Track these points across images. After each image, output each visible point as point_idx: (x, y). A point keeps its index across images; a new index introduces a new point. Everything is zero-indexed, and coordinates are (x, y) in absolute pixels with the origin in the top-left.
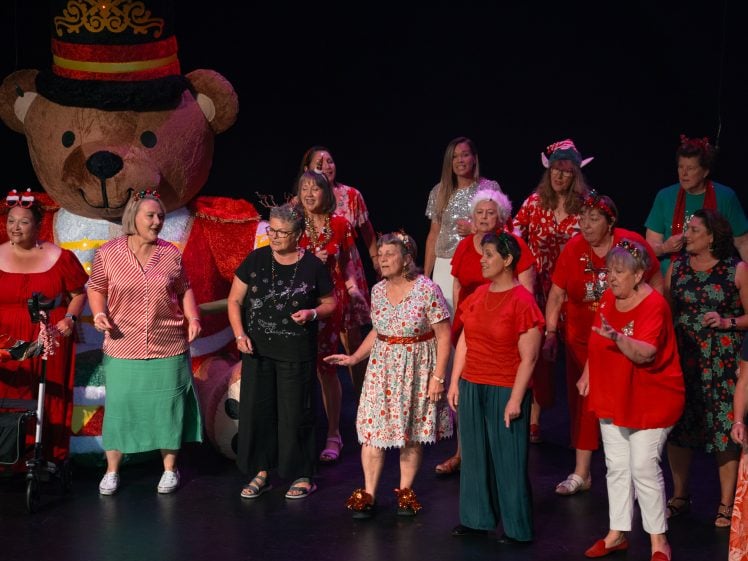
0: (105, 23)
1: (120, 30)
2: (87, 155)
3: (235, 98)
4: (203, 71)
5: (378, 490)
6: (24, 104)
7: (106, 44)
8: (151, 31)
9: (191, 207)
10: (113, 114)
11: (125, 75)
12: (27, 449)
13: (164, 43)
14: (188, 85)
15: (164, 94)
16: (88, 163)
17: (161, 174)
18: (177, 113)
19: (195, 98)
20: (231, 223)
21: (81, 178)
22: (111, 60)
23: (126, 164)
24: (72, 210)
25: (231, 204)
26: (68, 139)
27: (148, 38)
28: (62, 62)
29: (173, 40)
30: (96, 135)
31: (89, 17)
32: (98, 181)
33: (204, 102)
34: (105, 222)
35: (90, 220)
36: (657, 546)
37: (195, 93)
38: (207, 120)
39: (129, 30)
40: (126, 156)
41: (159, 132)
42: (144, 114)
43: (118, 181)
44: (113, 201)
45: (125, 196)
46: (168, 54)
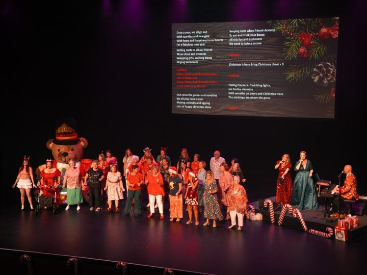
0: (65, 131)
1: (67, 132)
3: (87, 142)
4: (81, 138)
5: (112, 207)
6: (51, 145)
7: (65, 134)
9: (80, 161)
10: (66, 146)
11: (68, 139)
12: (53, 203)
14: (79, 140)
15: (76, 142)
16: (62, 154)
17: (75, 155)
18: (77, 145)
20: (87, 163)
21: (61, 157)
22: (66, 137)
24: (60, 162)
25: (87, 160)
26: (59, 150)
27: (72, 133)
28: (57, 137)
29: (76, 133)
30: (63, 150)
31: (62, 130)
32: (64, 157)
33: (82, 143)
35: (63, 164)
37: (80, 142)
38: (82, 146)
39: (69, 132)
40: (69, 153)
41: (74, 149)
42: (72, 146)
43: (68, 157)
44: (67, 160)
45: (69, 159)
46: (75, 135)
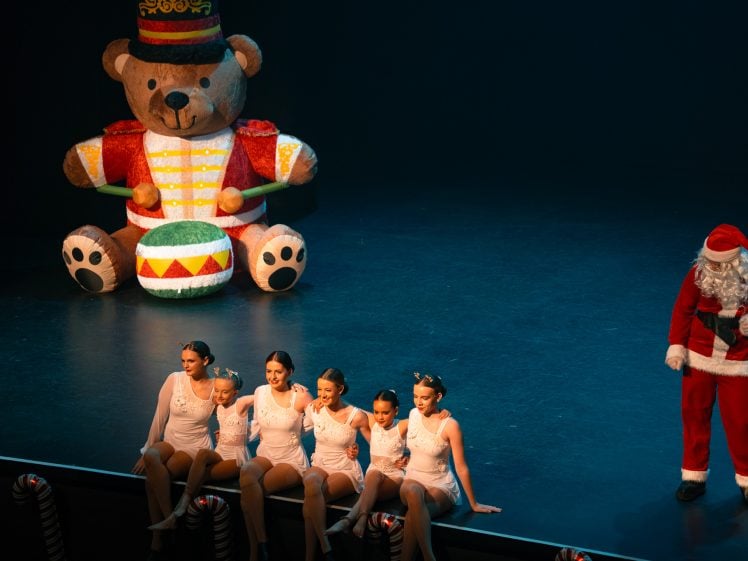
42: (201, 66)
43: (186, 111)
44: (184, 124)
45: (191, 121)
46: (215, 25)
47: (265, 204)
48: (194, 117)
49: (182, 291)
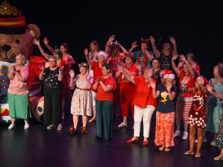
0: (6, 12)
1: (10, 14)
2: (2, 46)
3: (40, 31)
4: (31, 24)
7: (6, 18)
8: (18, 14)
9: (29, 58)
10: (8, 35)
11: (11, 25)
13: (21, 17)
14: (27, 28)
15: (22, 30)
16: (2, 47)
17: (21, 50)
18: (24, 35)
19: (29, 31)
20: (39, 63)
21: (0, 51)
22: (8, 22)
23: (12, 48)
25: (39, 58)
27: (17, 16)
29: (24, 17)
30: (4, 41)
31: (2, 11)
32: (5, 52)
33: (32, 32)
34: (7, 62)
35: (3, 62)
36: (145, 140)
37: (29, 30)
38: (32, 37)
39: (12, 14)
40: (12, 46)
41: (20, 40)
42: (17, 35)
43: (10, 52)
44: (9, 57)
45: (12, 56)
46: (22, 20)
47: (41, 88)
48: (13, 54)
49: (8, 121)
